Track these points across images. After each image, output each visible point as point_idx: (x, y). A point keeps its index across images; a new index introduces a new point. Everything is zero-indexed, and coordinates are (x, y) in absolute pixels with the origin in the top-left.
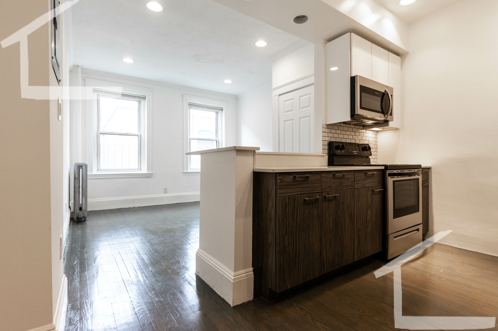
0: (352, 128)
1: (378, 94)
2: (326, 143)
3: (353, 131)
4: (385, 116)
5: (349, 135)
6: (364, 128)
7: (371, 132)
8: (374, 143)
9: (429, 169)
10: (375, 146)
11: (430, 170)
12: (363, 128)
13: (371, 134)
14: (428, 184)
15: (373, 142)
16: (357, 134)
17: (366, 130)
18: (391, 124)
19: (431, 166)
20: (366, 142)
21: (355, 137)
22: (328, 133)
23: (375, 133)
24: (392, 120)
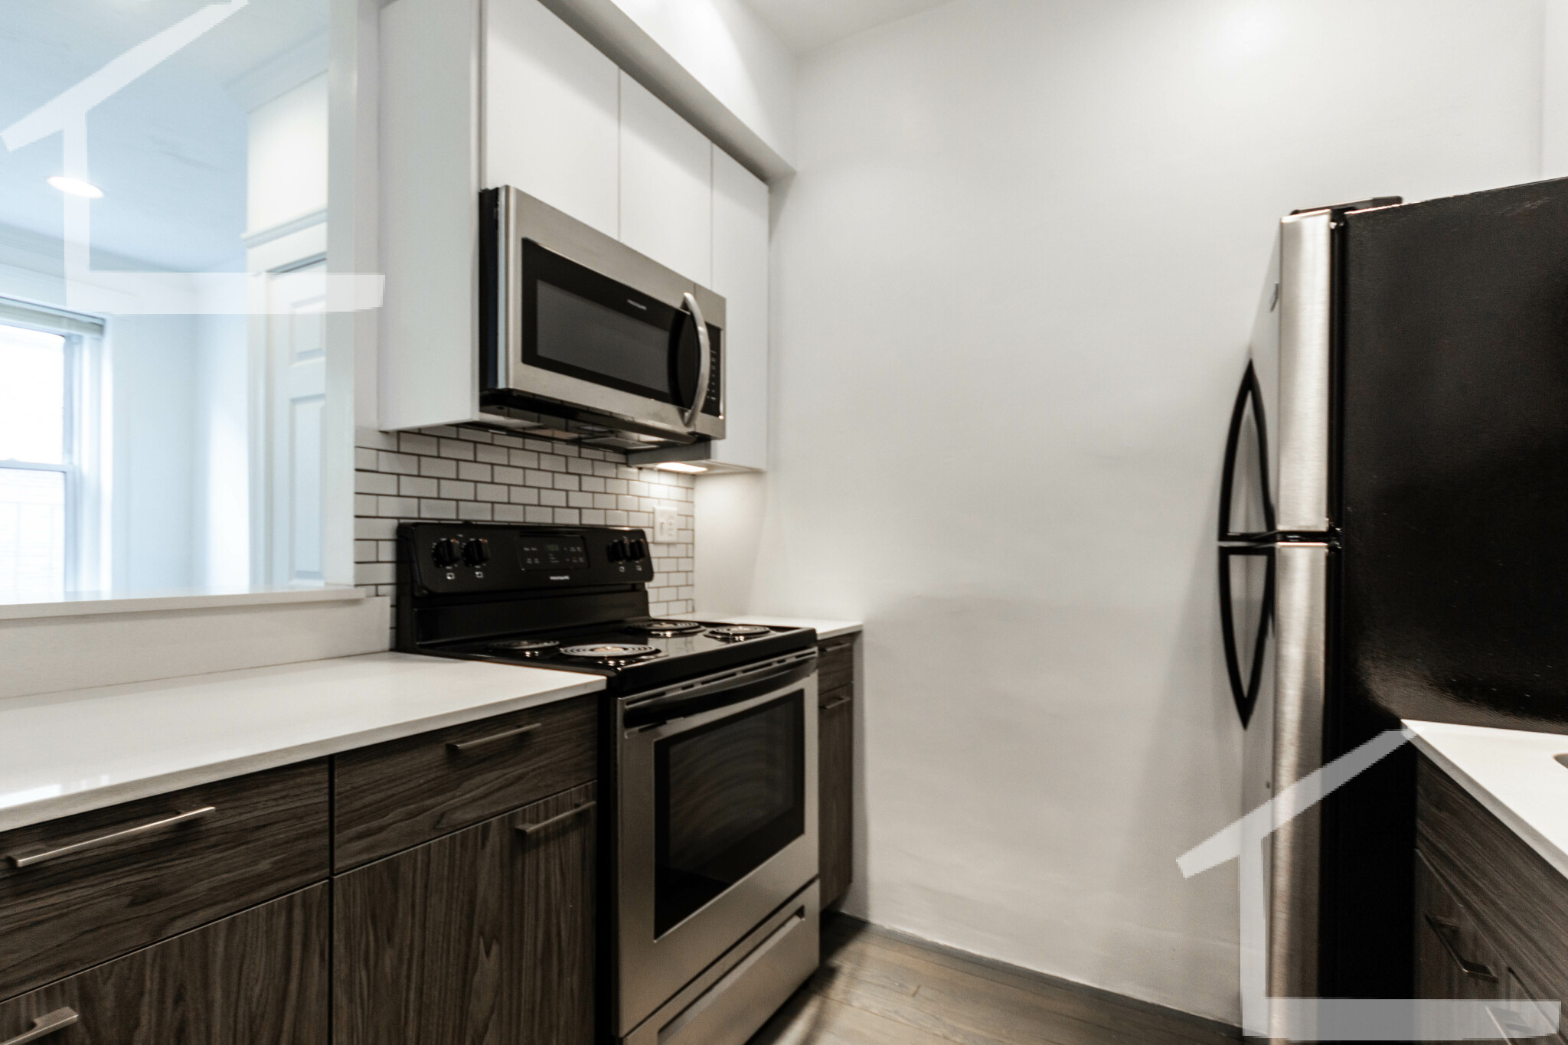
0: (563, 459)
1: (644, 308)
2: (386, 529)
3: (567, 473)
4: (682, 413)
5: (542, 491)
6: (627, 459)
7: (666, 479)
8: (681, 522)
9: (851, 638)
10: (685, 536)
11: (858, 641)
12: (624, 461)
13: (666, 487)
14: (846, 699)
15: (671, 517)
16: (589, 483)
17: (640, 469)
18: (721, 450)
19: (861, 626)
20: (636, 522)
21: (576, 499)
22: (398, 475)
23: (682, 482)
24: (723, 437)
